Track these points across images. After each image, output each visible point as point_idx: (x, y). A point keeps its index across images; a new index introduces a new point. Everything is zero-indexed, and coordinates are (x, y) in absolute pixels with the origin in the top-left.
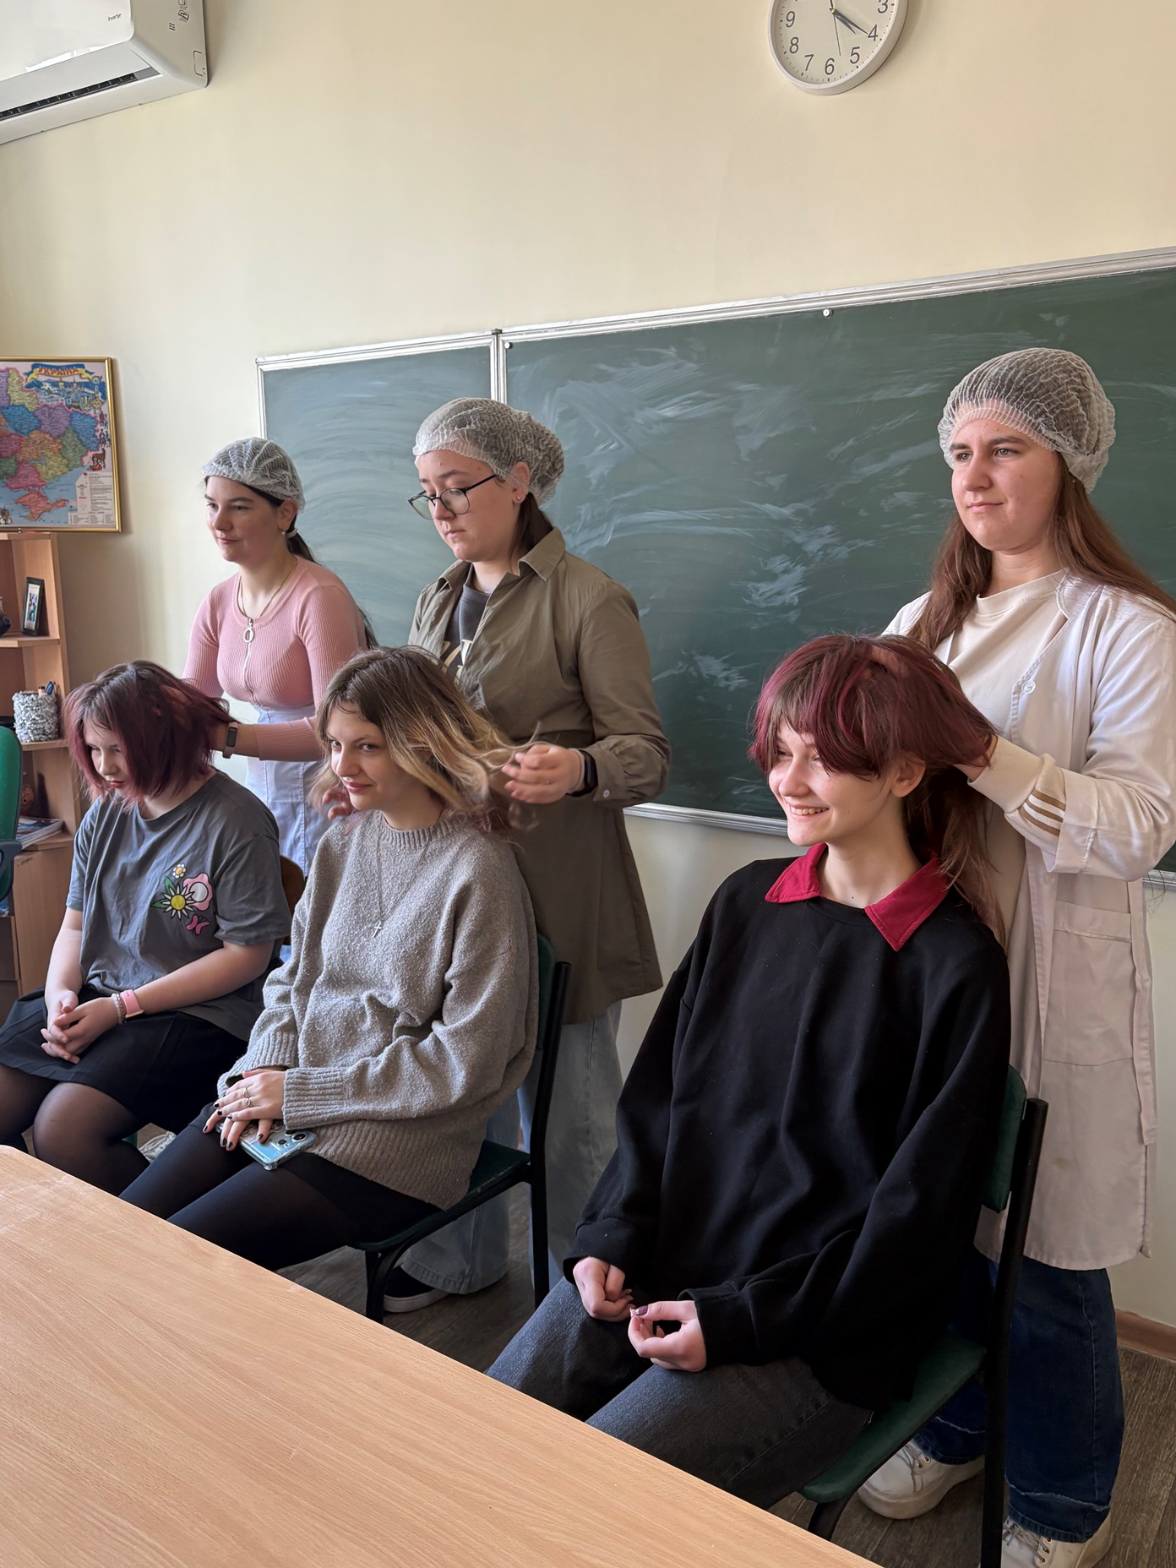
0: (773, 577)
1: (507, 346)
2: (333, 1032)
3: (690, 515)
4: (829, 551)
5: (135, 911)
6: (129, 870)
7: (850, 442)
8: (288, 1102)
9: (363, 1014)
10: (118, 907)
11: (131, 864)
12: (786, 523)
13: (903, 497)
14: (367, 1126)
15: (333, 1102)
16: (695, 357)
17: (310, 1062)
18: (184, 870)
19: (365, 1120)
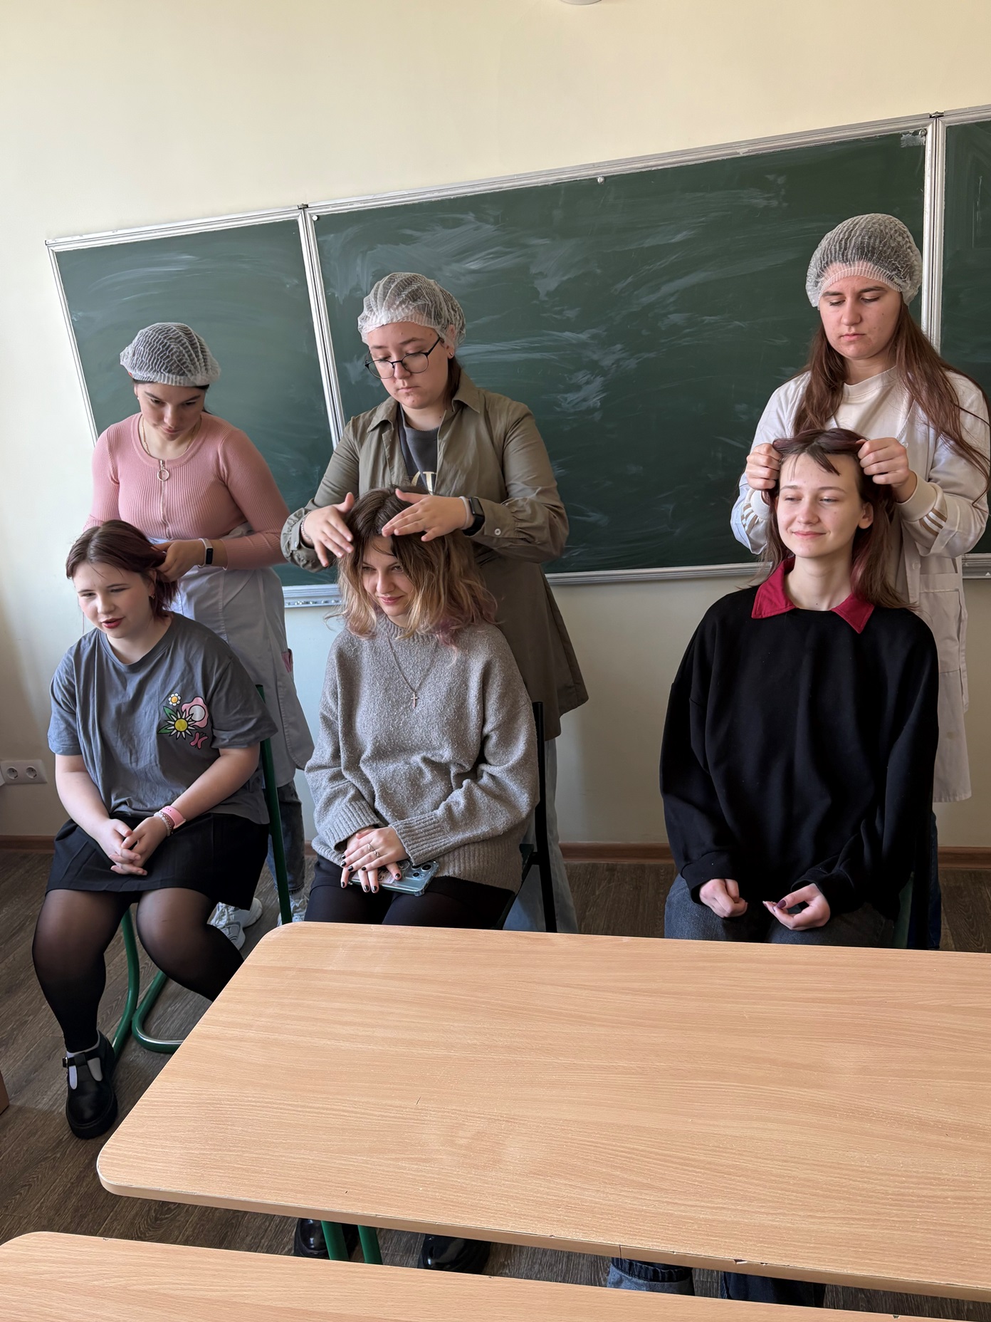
0: (578, 388)
1: (315, 218)
2: (402, 791)
3: (502, 346)
4: (621, 363)
5: (139, 741)
6: (124, 709)
7: (630, 280)
8: (408, 846)
9: (421, 772)
10: (123, 741)
11: (124, 703)
12: (583, 345)
13: (676, 318)
14: (472, 848)
15: (439, 838)
16: (492, 220)
17: (396, 816)
18: (179, 698)
19: (469, 844)
